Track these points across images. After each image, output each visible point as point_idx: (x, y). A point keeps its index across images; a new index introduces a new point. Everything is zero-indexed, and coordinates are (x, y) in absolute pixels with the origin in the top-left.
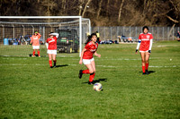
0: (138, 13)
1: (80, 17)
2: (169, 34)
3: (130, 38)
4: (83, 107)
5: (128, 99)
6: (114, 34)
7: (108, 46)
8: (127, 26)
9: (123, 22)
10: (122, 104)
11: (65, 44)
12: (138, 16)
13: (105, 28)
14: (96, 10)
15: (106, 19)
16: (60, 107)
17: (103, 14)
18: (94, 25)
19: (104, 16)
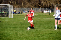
0: (29, 3)
1: (9, 4)
2: (39, 10)
3: (26, 12)
4: (10, 35)
5: (25, 32)
6: (21, 10)
7: (19, 14)
8: (25, 8)
9: (24, 6)
10: (23, 34)
11: (4, 14)
12: (29, 4)
13: (18, 8)
14: (15, 2)
15: (18, 5)
16: (2, 35)
17: (17, 3)
18: (14, 7)
19: (17, 4)
